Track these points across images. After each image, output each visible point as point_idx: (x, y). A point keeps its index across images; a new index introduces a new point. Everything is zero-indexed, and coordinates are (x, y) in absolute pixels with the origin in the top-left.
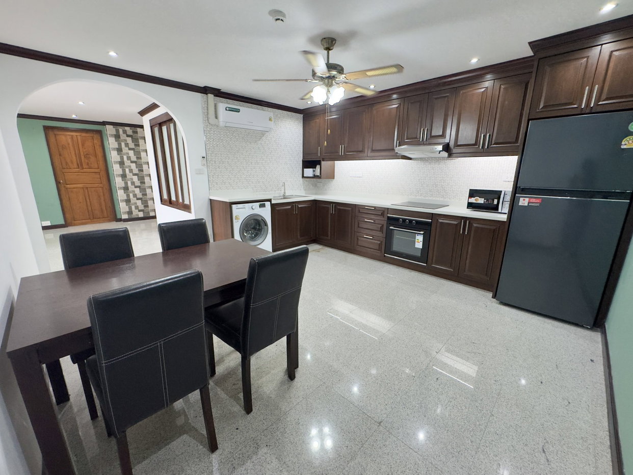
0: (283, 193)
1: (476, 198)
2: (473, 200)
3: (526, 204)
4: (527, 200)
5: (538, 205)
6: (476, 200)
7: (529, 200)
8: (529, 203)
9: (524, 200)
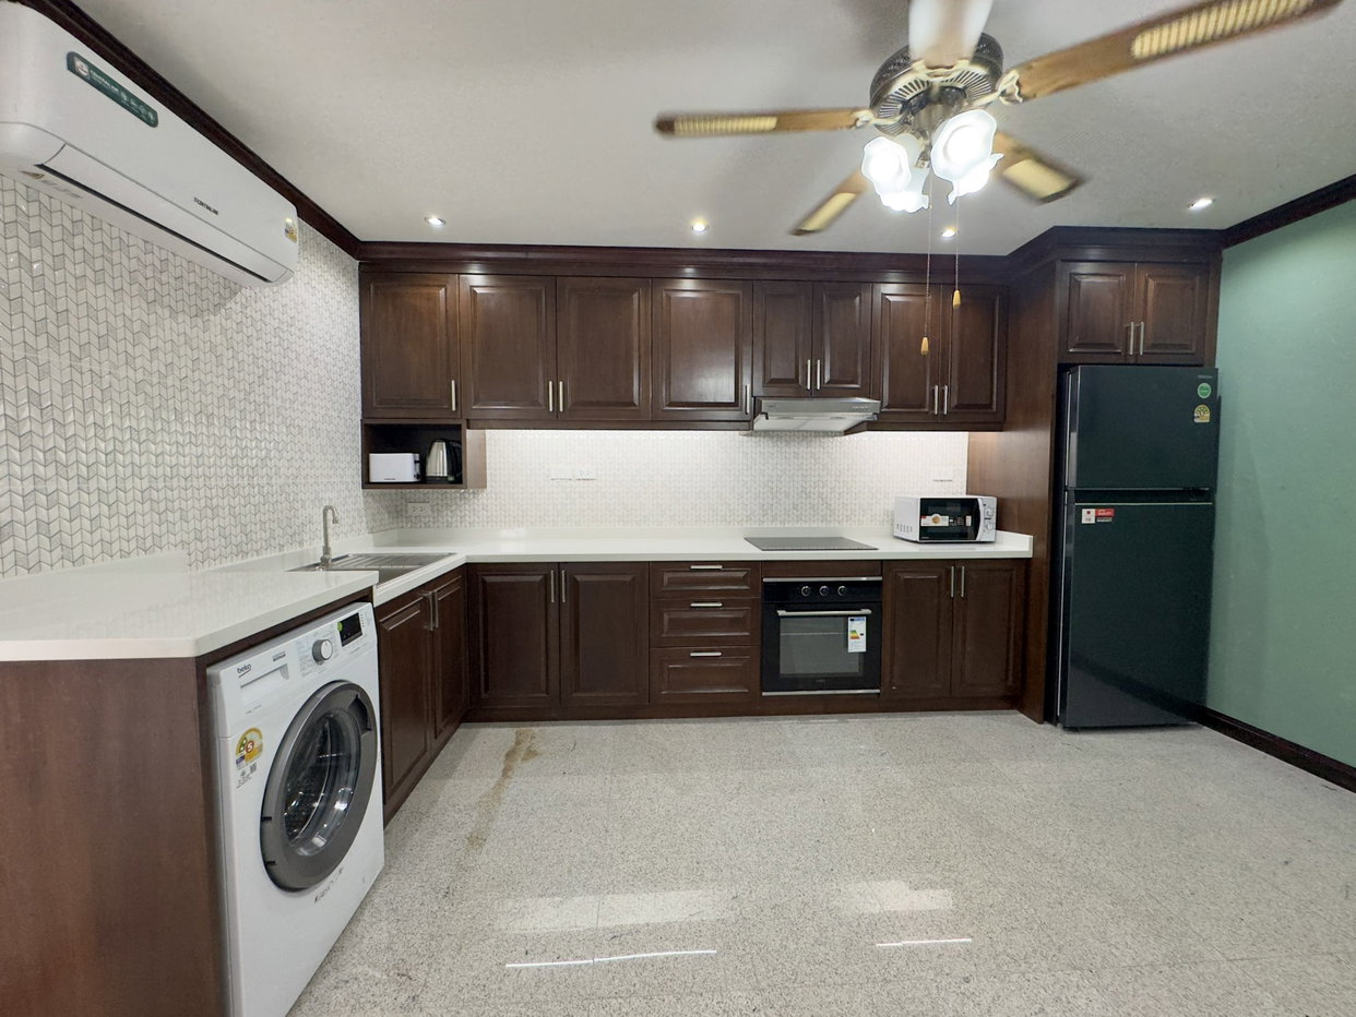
0: (320, 553)
1: (934, 516)
2: (928, 521)
3: (1093, 521)
4: (1093, 511)
5: (1109, 520)
6: (935, 520)
7: (1096, 513)
8: (1096, 517)
9: (1089, 513)
